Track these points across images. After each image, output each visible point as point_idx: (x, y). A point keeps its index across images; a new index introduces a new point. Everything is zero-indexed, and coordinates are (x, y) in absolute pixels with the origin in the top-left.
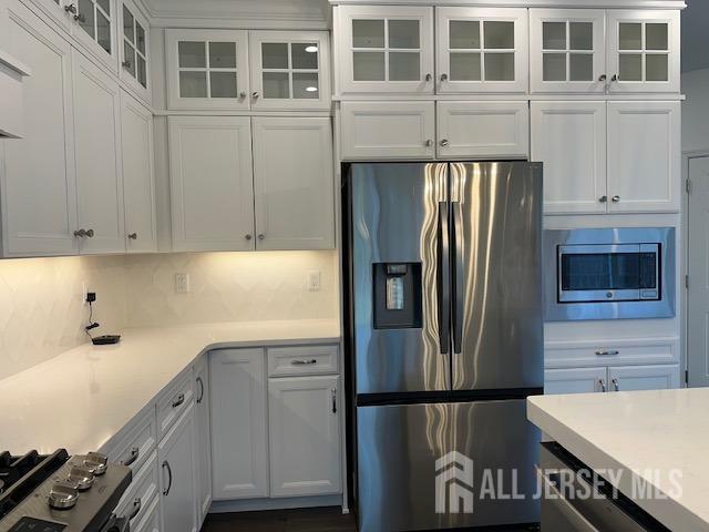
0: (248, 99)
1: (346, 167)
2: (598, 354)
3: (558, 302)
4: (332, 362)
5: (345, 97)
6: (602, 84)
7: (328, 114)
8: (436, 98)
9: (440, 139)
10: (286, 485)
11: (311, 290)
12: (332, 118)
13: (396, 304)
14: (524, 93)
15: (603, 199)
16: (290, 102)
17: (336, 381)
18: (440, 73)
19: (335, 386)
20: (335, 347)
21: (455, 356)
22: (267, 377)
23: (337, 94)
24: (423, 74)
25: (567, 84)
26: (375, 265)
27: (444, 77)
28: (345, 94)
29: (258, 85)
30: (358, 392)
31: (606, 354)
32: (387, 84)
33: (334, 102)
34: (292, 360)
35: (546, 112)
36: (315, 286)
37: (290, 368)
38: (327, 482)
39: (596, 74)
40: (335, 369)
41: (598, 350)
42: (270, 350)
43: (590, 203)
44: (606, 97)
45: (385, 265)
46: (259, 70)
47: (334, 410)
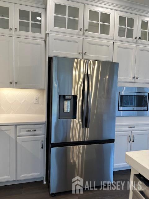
0: (13, 30)
1: (50, 59)
2: (129, 127)
3: (118, 110)
4: (42, 131)
5: (51, 32)
6: (135, 40)
7: (44, 40)
8: (83, 37)
9: (84, 52)
10: (23, 175)
11: (35, 104)
12: (45, 41)
13: (68, 110)
14: (112, 40)
15: (134, 78)
16: (30, 34)
17: (43, 137)
18: (85, 28)
19: (43, 139)
20: (44, 125)
21: (86, 129)
22: (16, 136)
23: (48, 31)
24: (79, 28)
25: (125, 38)
26: (60, 96)
27: (86, 30)
28: (51, 31)
29: (17, 26)
30: (52, 143)
31: (131, 127)
32: (66, 30)
33: (46, 34)
34: (27, 130)
35: (119, 47)
36: (37, 103)
37: (26, 133)
38: (39, 173)
39: (134, 37)
40: (43, 133)
41: (129, 126)
42: (18, 126)
43: (129, 79)
44: (136, 44)
45: (64, 96)
46: (18, 20)
47: (42, 148)
